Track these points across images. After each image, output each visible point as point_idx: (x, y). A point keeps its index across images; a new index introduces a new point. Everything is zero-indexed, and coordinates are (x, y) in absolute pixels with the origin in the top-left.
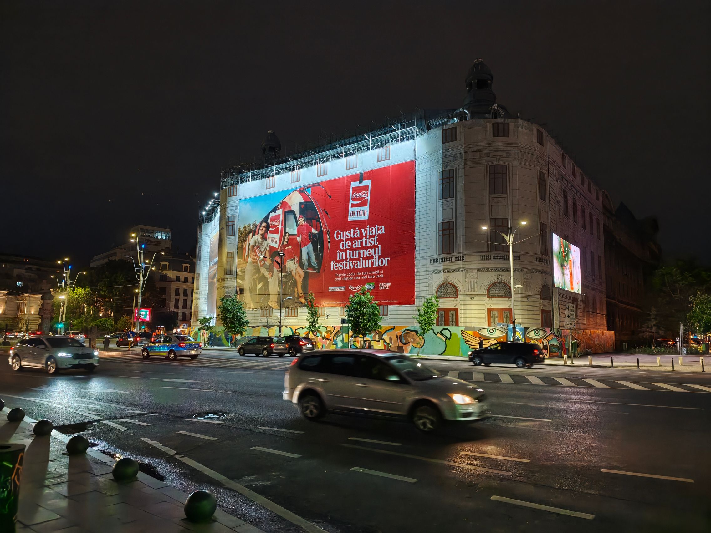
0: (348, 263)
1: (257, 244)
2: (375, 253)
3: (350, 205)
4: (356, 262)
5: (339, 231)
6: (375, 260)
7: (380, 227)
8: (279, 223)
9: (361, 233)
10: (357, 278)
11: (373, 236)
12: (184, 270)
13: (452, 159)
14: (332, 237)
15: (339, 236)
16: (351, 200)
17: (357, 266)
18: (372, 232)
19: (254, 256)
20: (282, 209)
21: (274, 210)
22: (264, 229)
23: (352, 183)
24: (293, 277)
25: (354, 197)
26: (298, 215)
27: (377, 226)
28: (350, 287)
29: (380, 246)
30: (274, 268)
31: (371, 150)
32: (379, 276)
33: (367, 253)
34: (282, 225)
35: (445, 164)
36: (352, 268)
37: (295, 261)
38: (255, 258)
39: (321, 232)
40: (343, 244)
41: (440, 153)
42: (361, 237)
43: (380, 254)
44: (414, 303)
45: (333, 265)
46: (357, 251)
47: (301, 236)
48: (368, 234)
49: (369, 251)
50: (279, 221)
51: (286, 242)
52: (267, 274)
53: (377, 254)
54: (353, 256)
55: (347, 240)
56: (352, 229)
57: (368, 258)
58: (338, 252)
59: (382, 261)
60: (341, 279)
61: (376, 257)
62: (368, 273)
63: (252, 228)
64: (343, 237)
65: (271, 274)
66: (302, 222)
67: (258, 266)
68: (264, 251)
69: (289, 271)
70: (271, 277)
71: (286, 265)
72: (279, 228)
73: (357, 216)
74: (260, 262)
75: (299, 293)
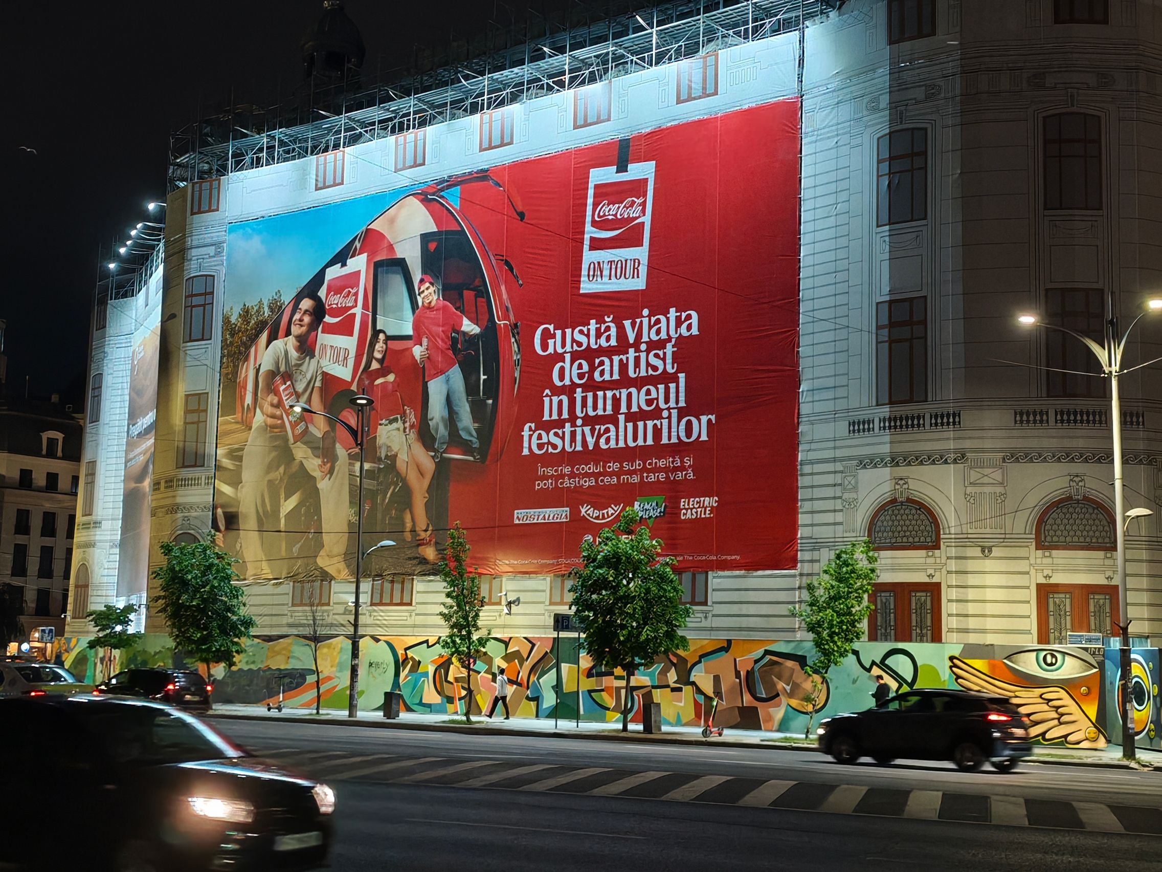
0: (579, 430)
1: (282, 369)
2: (667, 400)
3: (587, 243)
4: (603, 428)
5: (551, 327)
6: (665, 422)
7: (684, 315)
8: (356, 301)
9: (622, 334)
10: (607, 479)
11: (661, 344)
12: (44, 452)
13: (920, 93)
14: (526, 346)
15: (551, 342)
16: (588, 227)
17: (608, 440)
18: (658, 332)
19: (272, 405)
20: (365, 255)
21: (341, 258)
22: (307, 319)
23: (593, 172)
24: (398, 474)
25: (599, 216)
26: (417, 276)
27: (673, 310)
28: (583, 511)
29: (682, 376)
30: (338, 445)
31: (657, 64)
32: (680, 476)
33: (639, 399)
34: (365, 306)
35: (897, 110)
36: (591, 448)
37: (407, 425)
38: (278, 412)
39: (490, 330)
40: (562, 370)
41: (882, 75)
42: (623, 346)
43: (682, 404)
44: (794, 567)
45: (530, 436)
46: (609, 394)
47: (425, 341)
48: (645, 338)
49: (648, 392)
50: (356, 294)
51: (377, 360)
52: (313, 465)
53: (672, 404)
54: (595, 408)
55: (575, 356)
56: (593, 322)
57: (643, 415)
58: (547, 395)
59: (689, 425)
60: (556, 483)
61: (670, 414)
62: (644, 464)
63: (266, 315)
64: (563, 345)
65: (329, 465)
66: (431, 298)
67: (288, 440)
68: (305, 390)
69: (387, 456)
70: (328, 476)
71: (376, 436)
72: (354, 315)
73: (610, 279)
74: (294, 425)
75: (417, 529)
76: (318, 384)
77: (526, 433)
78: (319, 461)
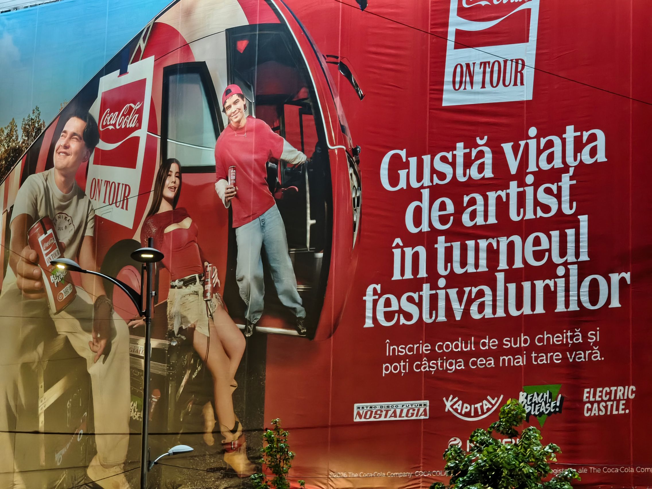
0: (442, 293)
1: (42, 213)
2: (563, 253)
3: (451, 38)
4: (475, 290)
5: (403, 153)
6: (561, 282)
7: (586, 135)
8: (140, 120)
9: (500, 162)
10: (481, 361)
11: (554, 175)
14: (369, 178)
15: (403, 173)
16: (453, 17)
17: (481, 308)
18: (550, 159)
19: (29, 262)
20: (152, 58)
21: (120, 63)
22: (74, 145)
24: (197, 355)
26: (221, 85)
27: (570, 129)
28: (448, 404)
29: (584, 219)
30: (115, 316)
32: (582, 356)
33: (525, 251)
34: (152, 128)
36: (458, 318)
37: (209, 287)
38: (36, 271)
39: (320, 158)
40: (418, 211)
42: (502, 178)
43: (584, 257)
45: (375, 302)
46: (483, 244)
47: (232, 174)
48: (532, 167)
49: (537, 242)
50: (140, 111)
51: (168, 199)
52: (83, 342)
53: (570, 257)
54: (464, 263)
55: (436, 192)
56: (460, 145)
57: (529, 273)
58: (398, 246)
59: (594, 286)
60: (411, 367)
61: (567, 271)
62: (532, 340)
63: (20, 140)
64: (420, 177)
65: (103, 342)
66: (239, 116)
67: (47, 308)
68: (72, 241)
69: (181, 329)
70: (103, 356)
71: (166, 303)
72: (137, 139)
73: (483, 86)
74: (56, 288)
75: (222, 429)
76: (89, 232)
77: (369, 298)
78: (90, 337)
